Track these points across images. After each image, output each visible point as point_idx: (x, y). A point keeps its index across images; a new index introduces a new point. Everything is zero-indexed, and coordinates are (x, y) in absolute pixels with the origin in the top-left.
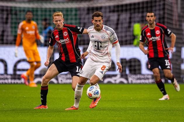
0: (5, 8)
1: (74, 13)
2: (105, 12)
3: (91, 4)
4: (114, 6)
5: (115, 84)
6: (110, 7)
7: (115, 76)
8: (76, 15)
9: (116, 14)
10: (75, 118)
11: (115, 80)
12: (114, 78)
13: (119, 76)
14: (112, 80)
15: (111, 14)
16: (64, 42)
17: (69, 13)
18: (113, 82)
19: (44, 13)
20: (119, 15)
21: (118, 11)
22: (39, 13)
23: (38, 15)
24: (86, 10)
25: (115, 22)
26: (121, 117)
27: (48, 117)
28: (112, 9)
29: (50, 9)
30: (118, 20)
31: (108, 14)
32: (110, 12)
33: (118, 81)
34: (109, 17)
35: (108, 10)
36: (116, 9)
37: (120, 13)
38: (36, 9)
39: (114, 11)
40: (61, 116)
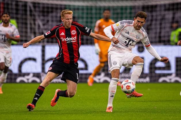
0: (59, 7)
1: (128, 11)
2: (160, 10)
3: (146, 2)
4: (169, 5)
5: (170, 83)
6: (165, 5)
7: (170, 75)
8: (131, 13)
9: (171, 12)
10: (129, 117)
11: (170, 79)
12: (169, 77)
13: (174, 75)
14: (167, 79)
15: (166, 12)
16: (71, 40)
17: (124, 11)
18: (168, 81)
19: (98, 11)
20: (174, 14)
21: (173, 9)
22: (94, 11)
23: (92, 13)
24: (140, 8)
25: (171, 20)
26: (176, 116)
27: (102, 116)
28: (167, 7)
29: (105, 7)
30: (173, 18)
31: (163, 13)
32: (165, 10)
33: (173, 80)
34: (164, 15)
35: (163, 8)
36: (171, 7)
37: (175, 11)
38: (90, 8)
39: (169, 10)
40: (115, 116)
